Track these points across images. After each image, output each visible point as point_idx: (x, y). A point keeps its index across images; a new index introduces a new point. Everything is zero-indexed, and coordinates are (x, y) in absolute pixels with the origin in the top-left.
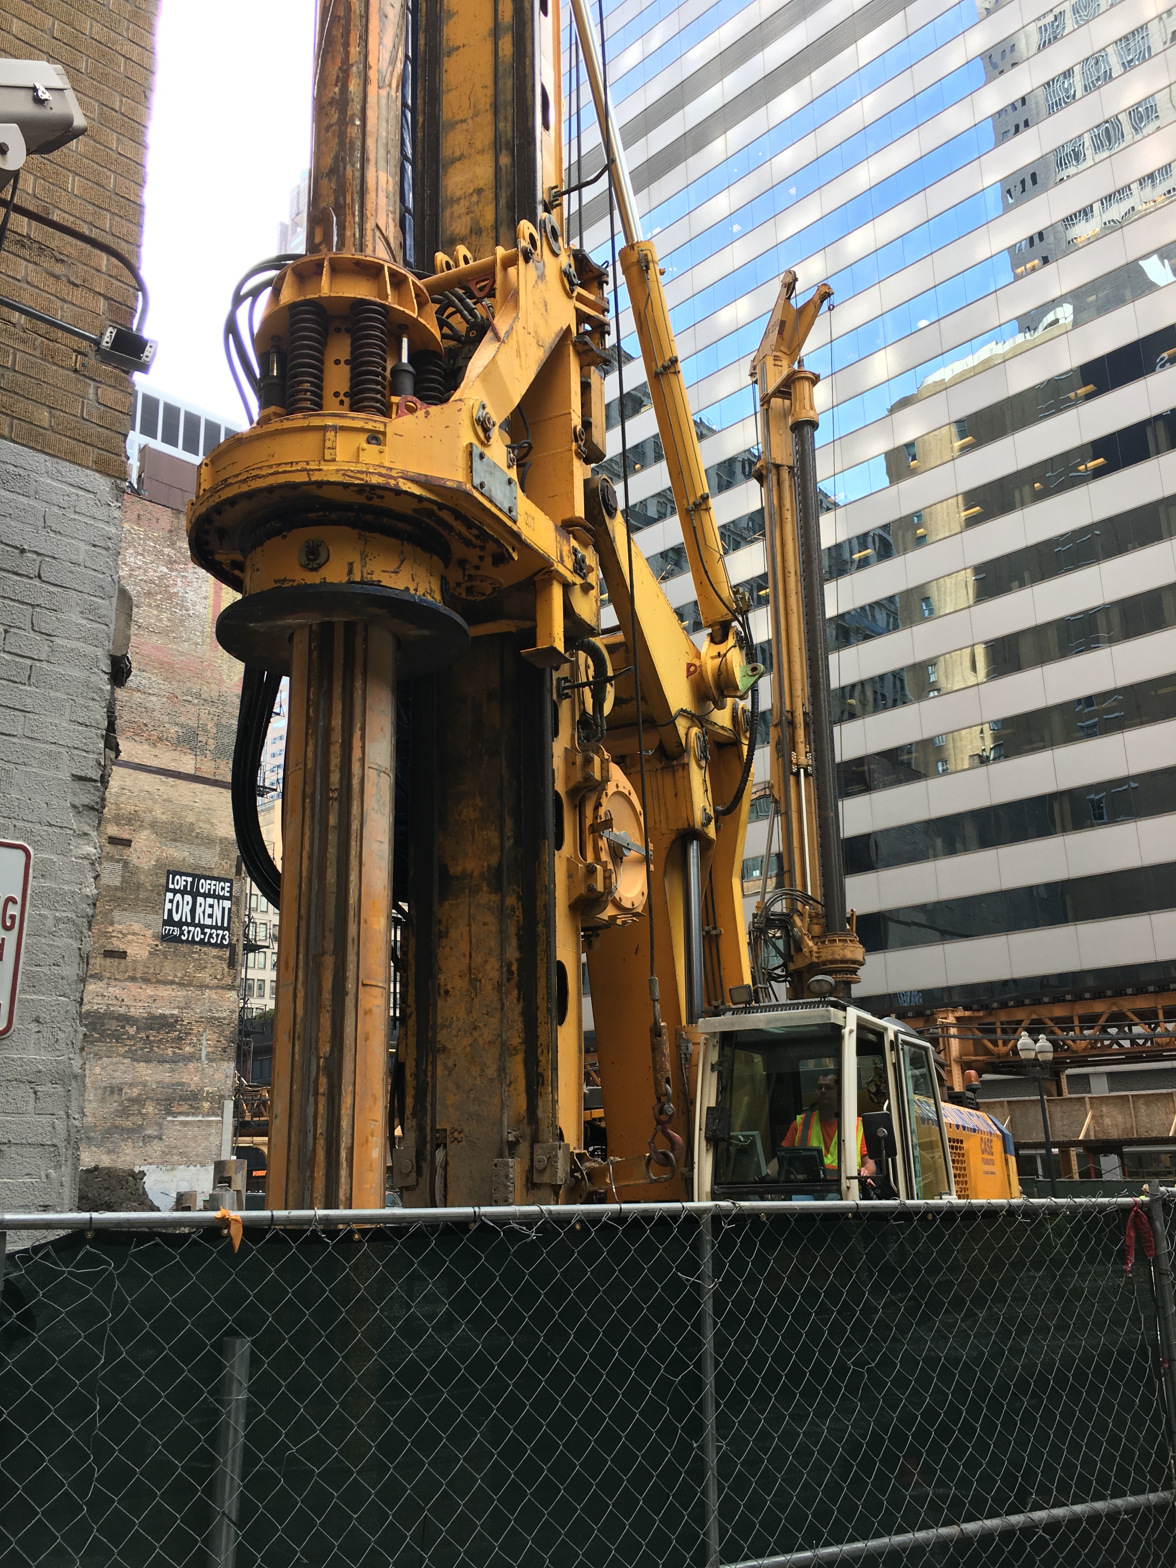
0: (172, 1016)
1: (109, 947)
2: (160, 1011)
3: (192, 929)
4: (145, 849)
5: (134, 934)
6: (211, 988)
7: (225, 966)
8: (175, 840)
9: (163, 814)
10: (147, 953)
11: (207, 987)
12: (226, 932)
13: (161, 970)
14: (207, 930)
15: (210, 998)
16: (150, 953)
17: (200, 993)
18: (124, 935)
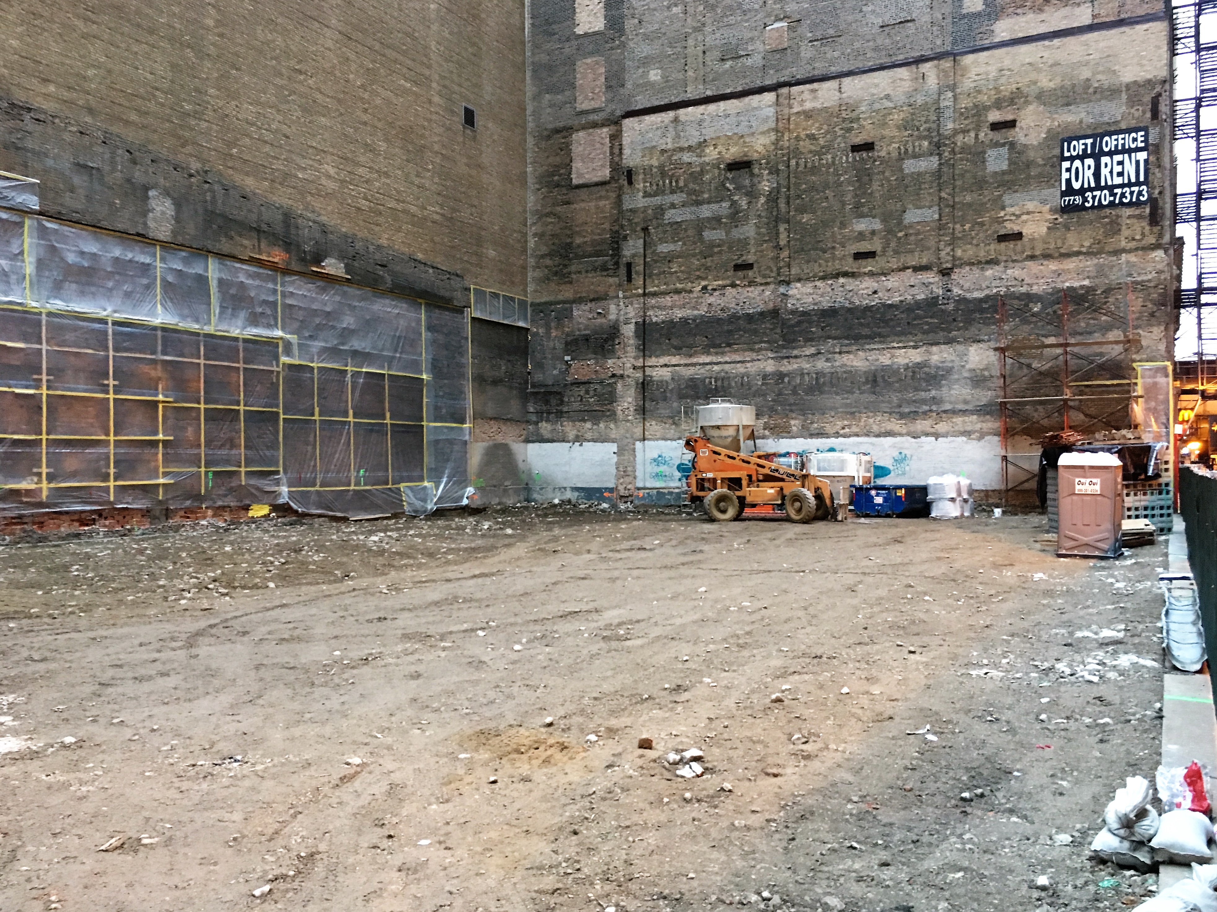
0: (1082, 287)
1: (1002, 232)
2: (1067, 284)
3: (1097, 193)
4: (1032, 124)
5: (1028, 213)
6: (1130, 251)
7: (1145, 224)
8: (1068, 104)
9: (1050, 81)
10: (1044, 230)
11: (1124, 251)
12: (1144, 187)
13: (1064, 243)
14: (1118, 191)
15: (1128, 262)
16: (1049, 228)
17: (1115, 258)
18: (1018, 216)
